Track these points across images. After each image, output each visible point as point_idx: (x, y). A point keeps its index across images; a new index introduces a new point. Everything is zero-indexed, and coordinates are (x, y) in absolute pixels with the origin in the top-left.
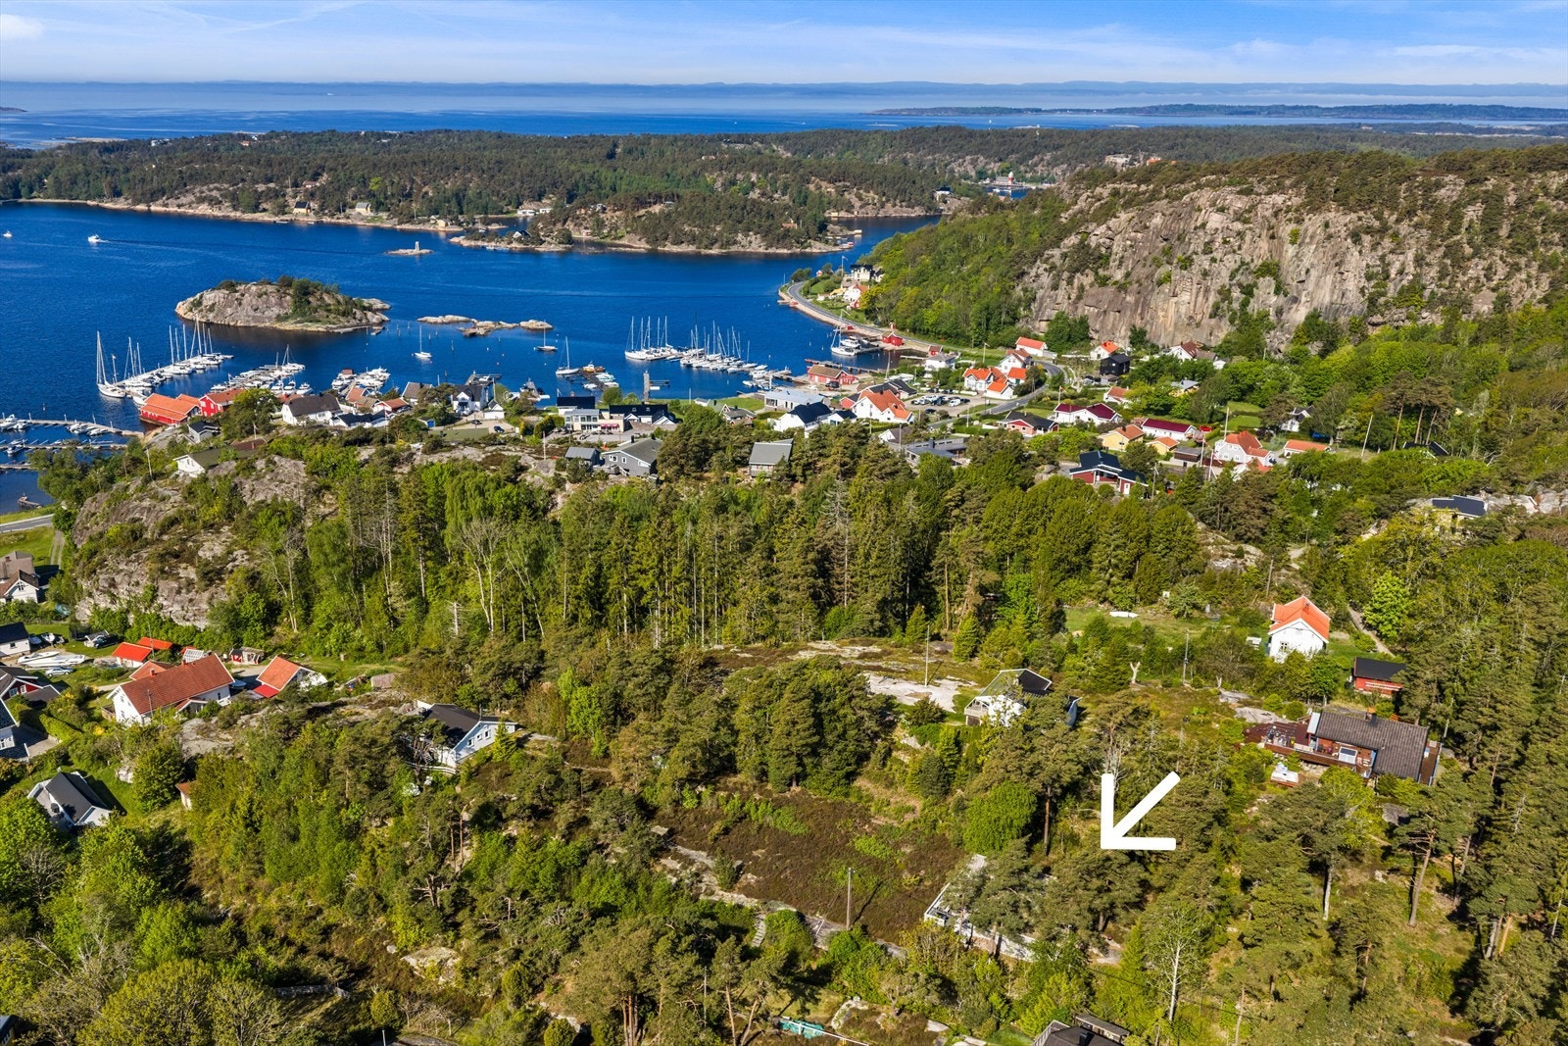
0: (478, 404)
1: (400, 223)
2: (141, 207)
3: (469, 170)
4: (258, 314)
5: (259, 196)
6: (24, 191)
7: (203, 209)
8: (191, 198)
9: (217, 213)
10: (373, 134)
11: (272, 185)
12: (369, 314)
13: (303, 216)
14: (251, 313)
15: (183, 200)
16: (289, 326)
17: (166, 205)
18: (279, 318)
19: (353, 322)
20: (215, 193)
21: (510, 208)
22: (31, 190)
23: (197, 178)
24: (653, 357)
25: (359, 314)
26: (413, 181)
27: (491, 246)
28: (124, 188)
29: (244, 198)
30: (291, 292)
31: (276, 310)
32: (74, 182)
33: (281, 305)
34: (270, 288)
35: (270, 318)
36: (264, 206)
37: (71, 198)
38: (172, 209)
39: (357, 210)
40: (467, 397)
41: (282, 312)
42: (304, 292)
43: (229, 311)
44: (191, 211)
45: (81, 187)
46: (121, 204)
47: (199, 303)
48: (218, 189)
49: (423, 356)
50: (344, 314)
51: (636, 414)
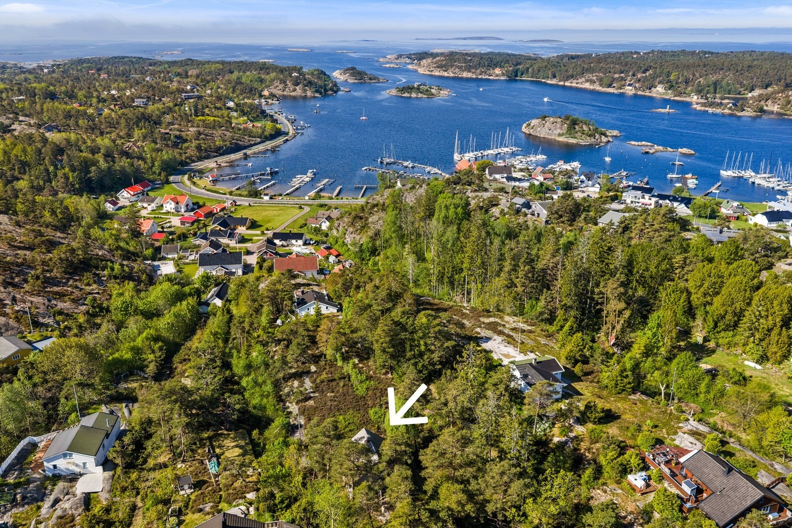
0: (590, 182)
1: (674, 97)
2: (562, 83)
3: (730, 70)
4: (551, 132)
5: (614, 80)
6: (519, 74)
7: (587, 86)
8: (583, 79)
9: (592, 87)
10: (703, 51)
11: (622, 75)
12: (603, 137)
13: (629, 91)
14: (548, 131)
15: (580, 81)
16: (561, 139)
17: (571, 83)
18: (560, 135)
19: (593, 140)
20: (595, 78)
21: (746, 92)
22: (522, 74)
23: (591, 70)
24: (736, 175)
25: (597, 136)
26: (694, 75)
27: (710, 110)
28: (557, 74)
29: (606, 81)
30: (568, 122)
31: (559, 131)
32: (539, 71)
33: (561, 128)
34: (559, 120)
35: (555, 134)
36: (615, 85)
37: (536, 78)
38: (574, 85)
39: (657, 88)
40: (585, 178)
41: (561, 132)
42: (574, 123)
43: (539, 129)
44: (581, 86)
45: (541, 73)
46: (554, 82)
47: (529, 125)
48: (596, 76)
49: (608, 159)
50: (590, 136)
51: (670, 201)
